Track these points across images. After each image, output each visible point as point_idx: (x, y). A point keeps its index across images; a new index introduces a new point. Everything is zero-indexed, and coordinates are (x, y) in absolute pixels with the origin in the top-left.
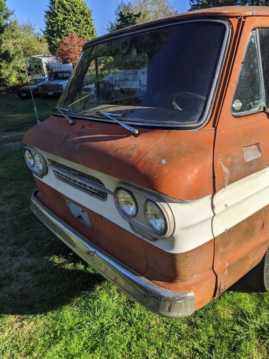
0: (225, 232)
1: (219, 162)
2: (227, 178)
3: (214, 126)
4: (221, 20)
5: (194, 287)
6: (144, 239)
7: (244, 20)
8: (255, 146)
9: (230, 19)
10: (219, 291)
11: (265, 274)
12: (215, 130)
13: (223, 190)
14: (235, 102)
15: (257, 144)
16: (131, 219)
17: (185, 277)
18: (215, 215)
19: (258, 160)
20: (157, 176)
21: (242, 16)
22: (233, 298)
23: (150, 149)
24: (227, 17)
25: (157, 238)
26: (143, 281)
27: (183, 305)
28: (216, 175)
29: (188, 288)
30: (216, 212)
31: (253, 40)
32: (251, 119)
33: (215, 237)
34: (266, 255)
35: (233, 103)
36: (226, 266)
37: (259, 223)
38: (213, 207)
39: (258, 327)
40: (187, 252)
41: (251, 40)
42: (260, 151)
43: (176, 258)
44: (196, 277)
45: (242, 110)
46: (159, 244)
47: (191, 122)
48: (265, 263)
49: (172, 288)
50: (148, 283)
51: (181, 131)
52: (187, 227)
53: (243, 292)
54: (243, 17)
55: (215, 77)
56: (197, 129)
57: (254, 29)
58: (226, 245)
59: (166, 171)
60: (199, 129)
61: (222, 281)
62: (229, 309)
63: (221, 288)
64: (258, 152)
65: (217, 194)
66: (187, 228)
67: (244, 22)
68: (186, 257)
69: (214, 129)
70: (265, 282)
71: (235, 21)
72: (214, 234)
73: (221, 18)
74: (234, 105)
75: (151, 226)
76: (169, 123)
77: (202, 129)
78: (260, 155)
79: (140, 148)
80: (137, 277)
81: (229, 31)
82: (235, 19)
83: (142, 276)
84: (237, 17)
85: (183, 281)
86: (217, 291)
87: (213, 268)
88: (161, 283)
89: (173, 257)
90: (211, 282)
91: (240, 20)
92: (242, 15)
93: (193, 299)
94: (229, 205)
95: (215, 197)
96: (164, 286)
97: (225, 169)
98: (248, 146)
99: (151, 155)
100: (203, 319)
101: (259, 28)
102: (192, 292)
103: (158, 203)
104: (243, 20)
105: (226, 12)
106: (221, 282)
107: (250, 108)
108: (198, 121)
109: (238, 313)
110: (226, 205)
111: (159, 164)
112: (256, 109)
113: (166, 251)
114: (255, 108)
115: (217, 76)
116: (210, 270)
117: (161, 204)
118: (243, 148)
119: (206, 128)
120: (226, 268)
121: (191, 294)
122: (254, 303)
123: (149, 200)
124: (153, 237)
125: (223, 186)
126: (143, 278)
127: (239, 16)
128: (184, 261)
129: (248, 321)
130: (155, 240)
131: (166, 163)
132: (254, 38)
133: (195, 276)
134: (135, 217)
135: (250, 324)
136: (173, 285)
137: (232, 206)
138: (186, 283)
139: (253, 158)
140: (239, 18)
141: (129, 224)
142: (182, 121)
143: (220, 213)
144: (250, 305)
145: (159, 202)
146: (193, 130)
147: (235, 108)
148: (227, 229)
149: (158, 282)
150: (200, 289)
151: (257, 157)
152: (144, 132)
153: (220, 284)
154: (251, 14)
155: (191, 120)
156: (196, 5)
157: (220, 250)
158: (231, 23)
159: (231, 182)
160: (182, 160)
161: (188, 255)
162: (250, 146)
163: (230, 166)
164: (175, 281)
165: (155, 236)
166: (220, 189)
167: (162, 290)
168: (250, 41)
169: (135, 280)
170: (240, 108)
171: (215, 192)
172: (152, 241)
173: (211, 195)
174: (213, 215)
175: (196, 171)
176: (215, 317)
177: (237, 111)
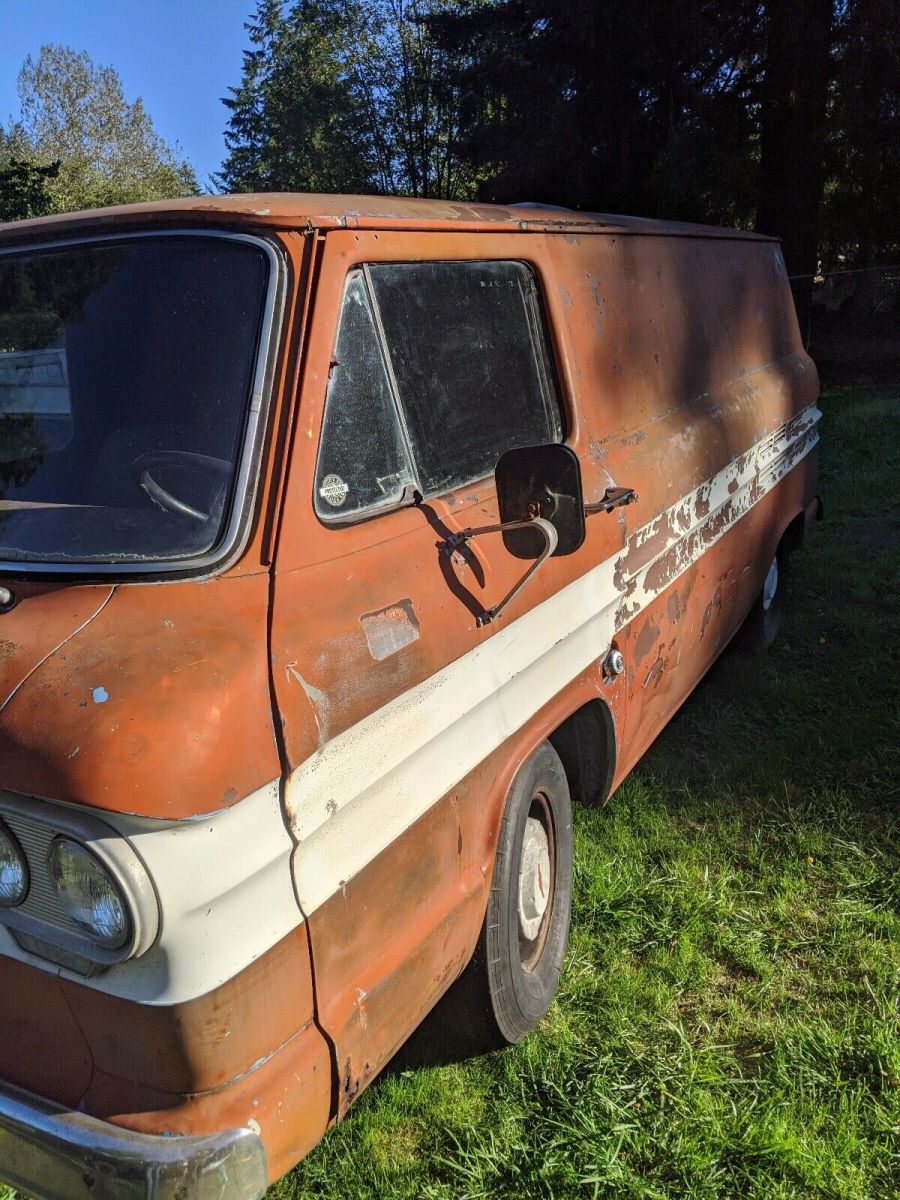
0: (339, 892)
1: (290, 673)
2: (321, 721)
3: (264, 562)
4: (252, 234)
5: (256, 1103)
6: (65, 974)
7: (322, 238)
8: (400, 611)
9: (283, 235)
10: (347, 1089)
11: (494, 992)
12: (272, 572)
13: (314, 757)
14: (325, 481)
15: (404, 604)
16: (13, 909)
17: (221, 1076)
18: (296, 843)
19: (413, 649)
20: (77, 751)
21: (314, 229)
22: (415, 1094)
23: (52, 655)
24: (270, 229)
25: (108, 963)
26: (78, 1127)
27: (225, 1176)
28: (283, 717)
29: (236, 1114)
30: (299, 836)
31: (357, 296)
32: (380, 529)
33: (308, 915)
34: (489, 931)
35: (320, 485)
36: (359, 1000)
37: (445, 840)
38: (288, 819)
39: (493, 1168)
40: (215, 992)
41: (352, 298)
42: (415, 622)
43: (179, 1021)
44: (261, 1066)
45: (351, 502)
46: (116, 986)
47: (189, 552)
48: (488, 958)
49: (183, 1128)
50: (93, 1129)
51: (159, 583)
52: (207, 905)
54: (317, 231)
55: (253, 408)
56: (212, 575)
57: (357, 266)
58: (348, 932)
59: (109, 727)
60: (217, 572)
61: (350, 1055)
62: (404, 1135)
63: (354, 1079)
64: (410, 627)
65: (294, 776)
66: (207, 908)
67: (322, 244)
68: (216, 1008)
69: (267, 569)
70: (497, 1016)
71: (295, 243)
72: (303, 907)
73: (255, 230)
74: (323, 492)
75: (81, 926)
76: (116, 560)
77: (230, 574)
78: (416, 636)
79: (17, 653)
80: (54, 1119)
81: (281, 271)
82: (295, 234)
83: (75, 1107)
84: (300, 230)
85: (218, 1093)
86: (342, 1093)
87: (316, 1018)
88: (143, 1118)
89: (171, 1017)
90: (314, 1068)
91: (310, 238)
92: (314, 225)
93: (257, 1143)
94: (340, 805)
95: (290, 787)
96: (152, 1125)
97: (313, 693)
98: (376, 614)
99: (52, 678)
101: (370, 263)
102: (252, 1122)
103: (91, 844)
104: (318, 238)
105: (265, 212)
106: (349, 1059)
107: (376, 495)
108: (212, 548)
109: (433, 1138)
110: (332, 805)
111: (85, 705)
112: (394, 499)
113: (145, 1002)
114: (389, 495)
115: (257, 405)
116: (307, 1028)
117: (101, 846)
118: (362, 619)
119: (238, 568)
120: (362, 1008)
121: (250, 1130)
122: (477, 1093)
123: (59, 835)
124: (92, 963)
125: (312, 747)
126: (78, 1116)
127: (307, 228)
128: (209, 1022)
129: (463, 1159)
130: (103, 971)
131: (108, 700)
132: (360, 291)
133: (259, 1061)
134: (23, 902)
135: (469, 1169)
136: (187, 1116)
137: (353, 804)
138: (229, 1096)
139: (396, 647)
140: (306, 232)
141: (5, 931)
142: (160, 550)
143: (316, 834)
144: (467, 1105)
145: (95, 838)
146: (199, 578)
147: (330, 502)
148: (346, 879)
149: (132, 1118)
150: (280, 1104)
151: (409, 641)
152: (31, 595)
153: (348, 1067)
154: (340, 223)
155: (190, 546)
156: (247, 150)
157: (333, 953)
158: (283, 248)
159: (336, 730)
160: (165, 682)
161: (220, 998)
162: (384, 611)
163: (328, 682)
164: (192, 1098)
165: (97, 958)
166: (301, 760)
167: (147, 1142)
168: (349, 300)
169: (45, 1129)
170: (344, 499)
171: (286, 771)
172: (91, 976)
173: (276, 784)
174: (289, 844)
175: (215, 712)
177: (336, 510)
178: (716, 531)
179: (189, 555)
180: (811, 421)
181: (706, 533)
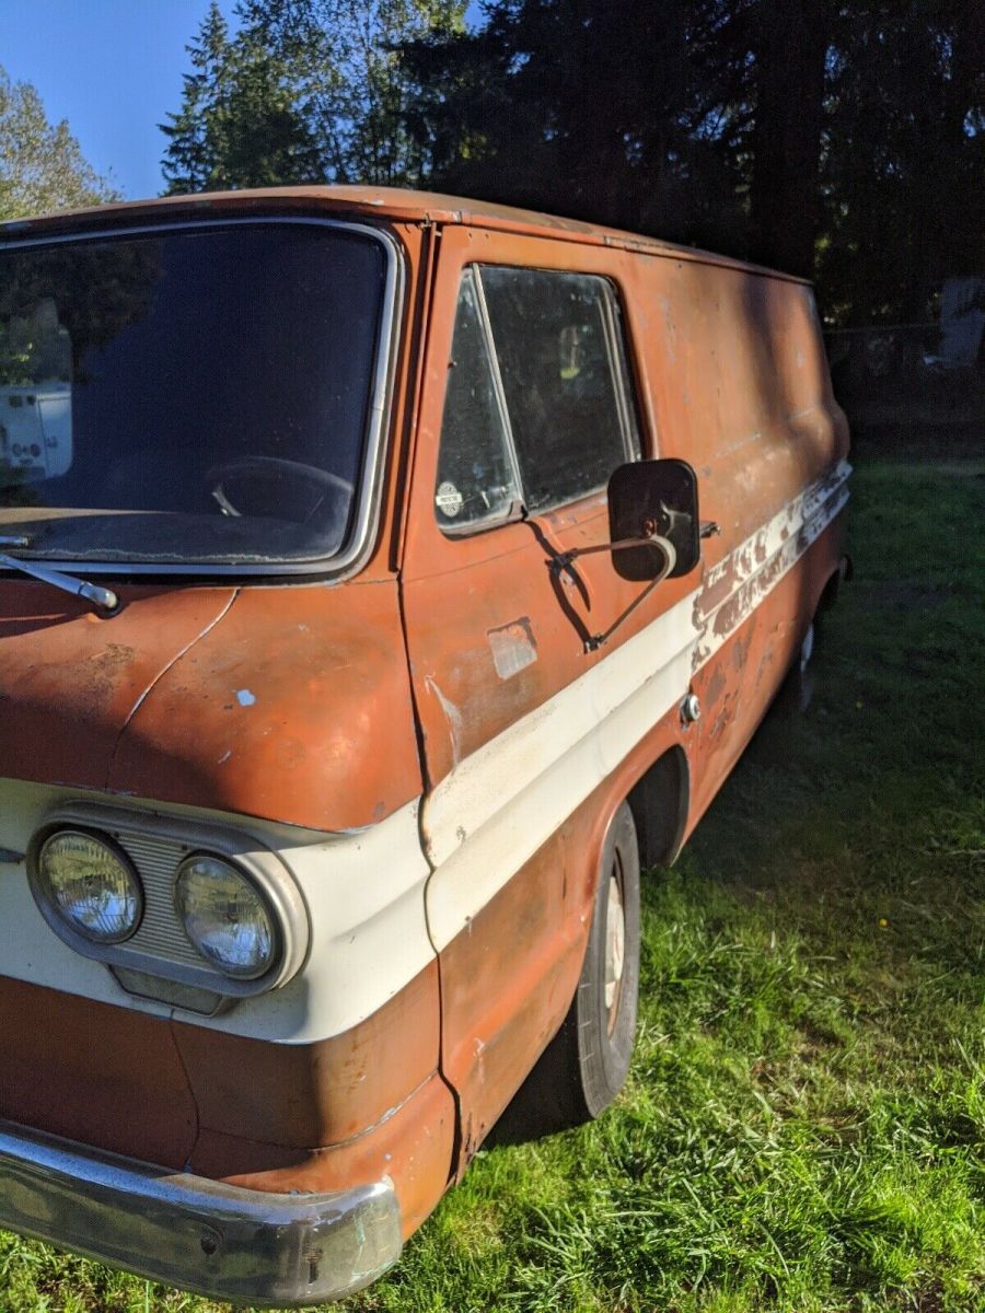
0: (466, 928)
1: (427, 685)
2: (455, 737)
3: (393, 567)
4: (367, 224)
5: (388, 1157)
6: (179, 1016)
7: (439, 234)
8: (519, 628)
9: (399, 227)
10: (467, 1150)
11: (583, 1059)
12: (399, 579)
13: (448, 778)
14: (440, 491)
15: (524, 621)
16: (116, 946)
17: (352, 1127)
18: (433, 869)
19: (530, 671)
20: (228, 754)
21: (432, 222)
22: (492, 1176)
23: (180, 658)
24: (386, 220)
25: (241, 997)
26: (190, 1188)
27: (363, 1236)
28: (425, 730)
29: (368, 1169)
30: (435, 864)
31: (468, 299)
32: (494, 543)
33: (440, 950)
34: (580, 991)
35: (436, 494)
36: (479, 1050)
37: (552, 881)
38: (424, 843)
39: (589, 1248)
40: (355, 1030)
41: (464, 299)
42: (534, 643)
43: (317, 1060)
44: (391, 1117)
45: (462, 516)
46: (247, 1024)
47: (315, 555)
48: (579, 1021)
49: (311, 1186)
50: (211, 1191)
51: (285, 586)
52: (352, 930)
53: (518, 1144)
54: (435, 225)
55: (375, 406)
56: (339, 580)
57: (468, 265)
58: (471, 973)
59: (261, 730)
60: (344, 577)
61: (472, 1110)
62: (485, 1218)
63: (473, 1139)
64: (529, 647)
65: (434, 794)
66: (352, 935)
67: (438, 239)
68: (355, 1048)
69: (394, 576)
70: (585, 1085)
71: (413, 236)
72: (434, 941)
73: (370, 221)
74: (439, 501)
75: (210, 956)
76: (236, 561)
77: (358, 580)
78: (534, 657)
79: (138, 657)
80: (159, 1182)
81: (399, 264)
82: (411, 227)
83: (182, 1169)
84: (417, 222)
85: (350, 1145)
86: (462, 1153)
87: (440, 1068)
88: (263, 1177)
89: (307, 1061)
90: (442, 1121)
91: (427, 232)
92: (432, 218)
93: (391, 1201)
94: (469, 831)
95: (430, 805)
96: (276, 1185)
97: (449, 708)
98: (500, 630)
99: (187, 679)
100: (407, 1282)
101: (479, 262)
102: (386, 1178)
103: (239, 858)
104: (435, 233)
105: (380, 202)
106: (471, 1115)
107: (482, 510)
108: (336, 554)
109: (517, 1222)
110: (461, 832)
111: (231, 707)
112: (501, 515)
113: (280, 1041)
114: (498, 509)
115: (380, 405)
116: (433, 1077)
117: (252, 861)
118: (488, 633)
119: (367, 573)
120: (481, 1060)
121: (381, 1188)
122: (557, 1172)
123: (197, 852)
124: (220, 997)
125: (448, 767)
126: (187, 1178)
127: (424, 221)
128: (347, 1064)
129: (555, 1238)
130: (230, 1007)
131: (255, 704)
132: (471, 291)
133: (389, 1112)
134: (132, 937)
135: (562, 1248)
136: (312, 1174)
137: (479, 832)
138: (360, 1149)
139: (518, 667)
140: (423, 225)
141: (105, 972)
142: (284, 552)
143: (448, 862)
144: (549, 1183)
145: (239, 853)
146: (326, 583)
147: (445, 510)
148: (472, 914)
149: (250, 1178)
150: (412, 1159)
151: (529, 662)
152: (138, 598)
153: (469, 1124)
154: (456, 218)
155: (316, 548)
156: (185, 181)
157: (459, 995)
158: (399, 240)
159: (467, 750)
160: (314, 686)
161: (360, 1036)
162: (507, 627)
163: (461, 698)
164: (320, 1153)
165: (228, 992)
166: (441, 777)
167: (275, 1201)
168: (461, 299)
169: (153, 1194)
170: (457, 509)
171: (427, 788)
172: (215, 1016)
173: (416, 802)
174: (427, 870)
175: (364, 720)
176: (447, 1263)
177: (450, 520)
178: (770, 580)
179: (314, 558)
180: (844, 475)
181: (764, 580)
